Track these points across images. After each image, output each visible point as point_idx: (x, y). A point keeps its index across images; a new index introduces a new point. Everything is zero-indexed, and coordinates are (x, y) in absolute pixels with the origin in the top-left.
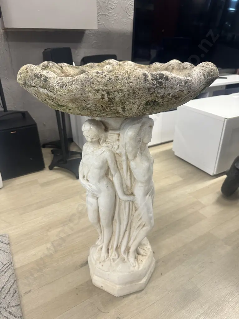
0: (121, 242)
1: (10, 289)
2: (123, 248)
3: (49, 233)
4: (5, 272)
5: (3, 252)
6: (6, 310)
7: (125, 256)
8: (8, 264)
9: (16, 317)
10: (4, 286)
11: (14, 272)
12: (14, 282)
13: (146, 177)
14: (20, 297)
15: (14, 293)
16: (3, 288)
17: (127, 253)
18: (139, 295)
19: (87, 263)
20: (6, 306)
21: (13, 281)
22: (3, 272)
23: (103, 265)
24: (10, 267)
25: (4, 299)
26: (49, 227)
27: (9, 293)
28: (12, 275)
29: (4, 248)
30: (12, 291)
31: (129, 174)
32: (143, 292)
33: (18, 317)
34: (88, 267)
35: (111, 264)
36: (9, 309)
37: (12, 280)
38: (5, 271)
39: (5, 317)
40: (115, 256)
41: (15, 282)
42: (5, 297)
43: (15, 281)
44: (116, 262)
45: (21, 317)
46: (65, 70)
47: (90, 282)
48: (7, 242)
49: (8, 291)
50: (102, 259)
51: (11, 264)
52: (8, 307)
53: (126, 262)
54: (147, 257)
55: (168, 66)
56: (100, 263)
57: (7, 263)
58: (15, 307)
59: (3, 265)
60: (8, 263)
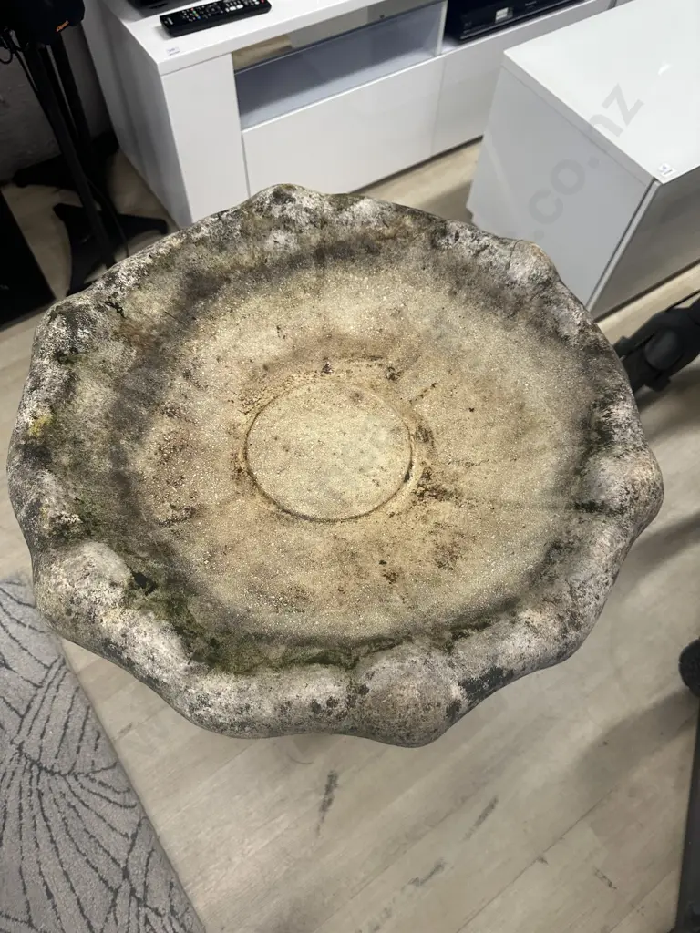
1: (83, 728)
4: (58, 688)
5: (31, 630)
6: (93, 780)
8: (58, 664)
9: (119, 793)
10: (67, 722)
11: (77, 685)
12: (88, 713)
14: (111, 745)
15: (98, 738)
16: (66, 727)
20: (89, 769)
21: (83, 710)
22: (53, 689)
24: (65, 673)
25: (78, 752)
27: (84, 738)
28: (77, 695)
29: (31, 620)
30: (90, 734)
33: (124, 792)
36: (98, 777)
37: (80, 709)
38: (56, 683)
39: (95, 793)
41: (90, 711)
42: (79, 748)
43: (88, 708)
45: (128, 790)
46: (133, 316)
48: (29, 600)
49: (82, 735)
51: (64, 663)
52: (94, 772)
57: (52, 661)
58: (109, 771)
59: (46, 670)
60: (56, 661)
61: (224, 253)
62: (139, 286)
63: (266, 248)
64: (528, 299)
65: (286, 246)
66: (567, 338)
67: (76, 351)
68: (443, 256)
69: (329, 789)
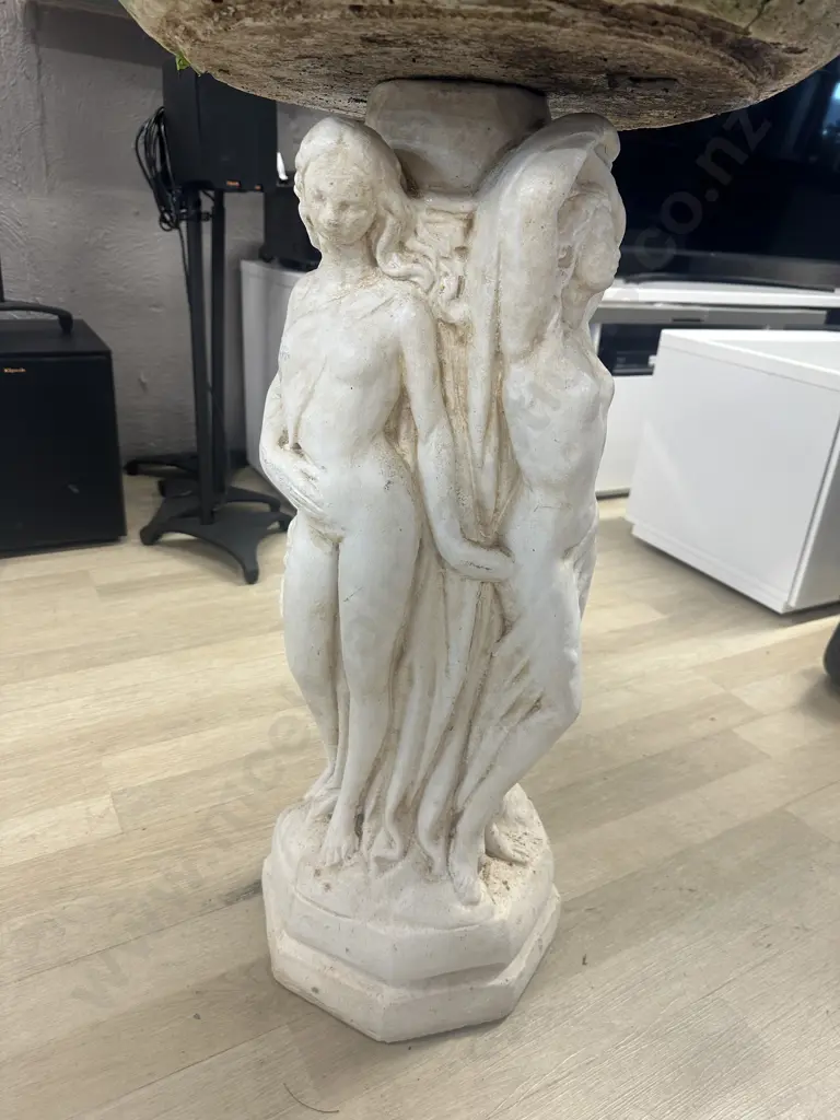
0: (425, 781)
2: (429, 814)
3: (107, 762)
7: (436, 853)
17: (442, 840)
18: (481, 1041)
19: (256, 888)
23: (328, 887)
26: (108, 739)
32: (503, 1029)
34: (262, 903)
35: (367, 883)
40: (390, 845)
44: (390, 874)
50: (329, 857)
53: (437, 879)
54: (529, 871)
56: (318, 873)
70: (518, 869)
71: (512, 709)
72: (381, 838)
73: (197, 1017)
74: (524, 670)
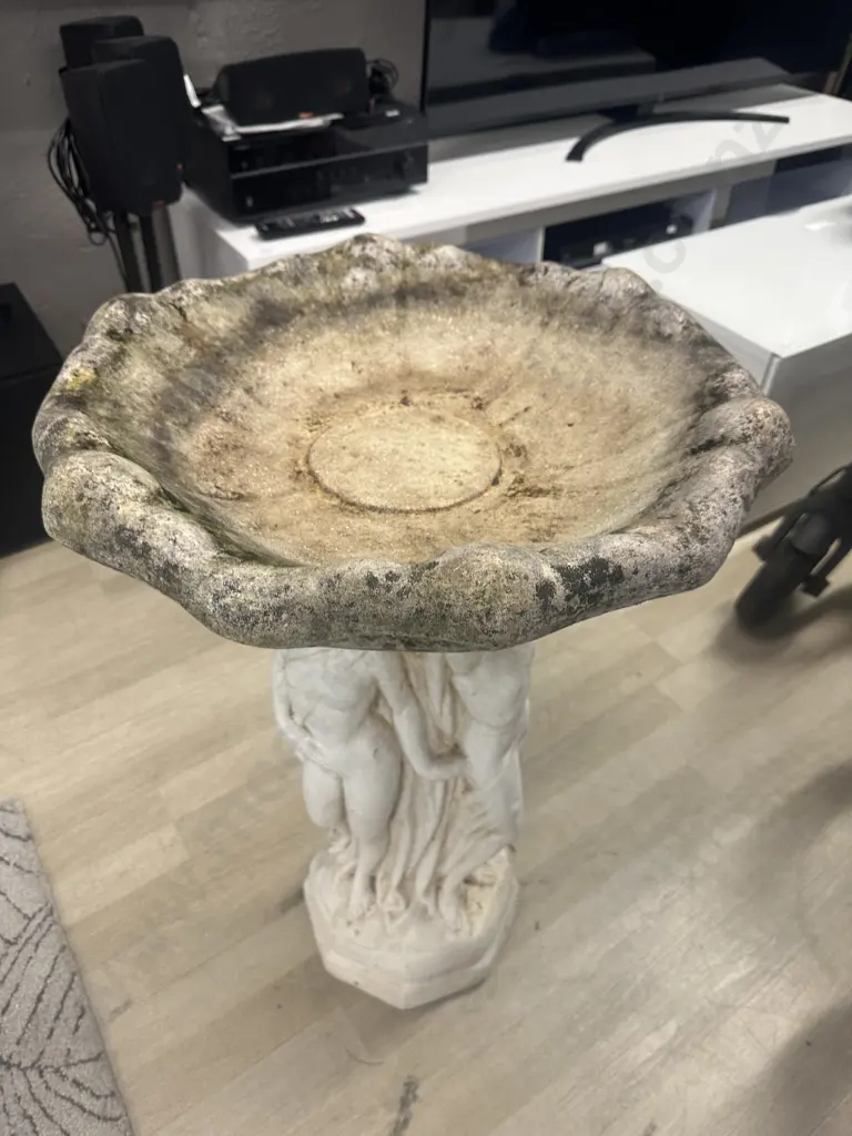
0: (418, 864)
1: (62, 1003)
2: (422, 882)
3: (163, 791)
4: (37, 945)
5: (17, 870)
6: (64, 1077)
7: (429, 903)
8: (43, 914)
9: (98, 1097)
10: (42, 992)
11: (65, 943)
12: (73, 980)
13: (509, 717)
14: (98, 1030)
15: (80, 1017)
16: (39, 999)
17: (433, 895)
18: (469, 1000)
20: (60, 1061)
21: (67, 976)
22: (31, 947)
23: (357, 933)
24: (51, 926)
25: (49, 1037)
26: (159, 764)
27: (61, 1016)
28: (61, 955)
29: (17, 856)
30: (70, 1011)
31: (448, 700)
32: (484, 989)
33: (106, 1097)
35: (384, 928)
36: (73, 1073)
37: (63, 973)
38: (35, 939)
39: (63, 1097)
40: (397, 903)
41: (76, 978)
42: (52, 1031)
43: (74, 974)
44: (399, 921)
45: (113, 1094)
46: (196, 323)
47: (315, 962)
48: (21, 831)
49: (60, 1012)
50: (354, 911)
51: (51, 913)
52: (68, 1065)
53: (431, 919)
54: (495, 889)
55: (596, 304)
56: (349, 923)
57: (36, 909)
58: (90, 1066)
59: (26, 922)
60: (40, 910)
61: (300, 287)
62: (207, 299)
63: (343, 286)
64: (625, 312)
65: (366, 284)
66: (670, 336)
67: (131, 332)
68: (532, 291)
69: (405, 1103)
70: (487, 890)
71: (477, 831)
72: (390, 899)
73: (279, 1007)
74: (484, 814)
